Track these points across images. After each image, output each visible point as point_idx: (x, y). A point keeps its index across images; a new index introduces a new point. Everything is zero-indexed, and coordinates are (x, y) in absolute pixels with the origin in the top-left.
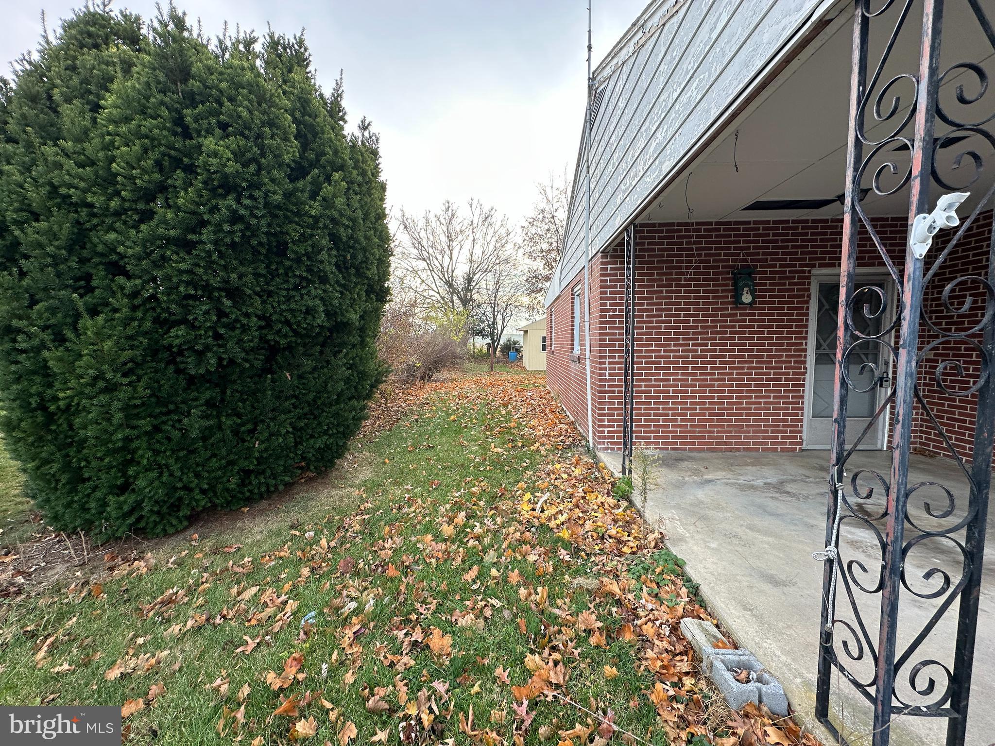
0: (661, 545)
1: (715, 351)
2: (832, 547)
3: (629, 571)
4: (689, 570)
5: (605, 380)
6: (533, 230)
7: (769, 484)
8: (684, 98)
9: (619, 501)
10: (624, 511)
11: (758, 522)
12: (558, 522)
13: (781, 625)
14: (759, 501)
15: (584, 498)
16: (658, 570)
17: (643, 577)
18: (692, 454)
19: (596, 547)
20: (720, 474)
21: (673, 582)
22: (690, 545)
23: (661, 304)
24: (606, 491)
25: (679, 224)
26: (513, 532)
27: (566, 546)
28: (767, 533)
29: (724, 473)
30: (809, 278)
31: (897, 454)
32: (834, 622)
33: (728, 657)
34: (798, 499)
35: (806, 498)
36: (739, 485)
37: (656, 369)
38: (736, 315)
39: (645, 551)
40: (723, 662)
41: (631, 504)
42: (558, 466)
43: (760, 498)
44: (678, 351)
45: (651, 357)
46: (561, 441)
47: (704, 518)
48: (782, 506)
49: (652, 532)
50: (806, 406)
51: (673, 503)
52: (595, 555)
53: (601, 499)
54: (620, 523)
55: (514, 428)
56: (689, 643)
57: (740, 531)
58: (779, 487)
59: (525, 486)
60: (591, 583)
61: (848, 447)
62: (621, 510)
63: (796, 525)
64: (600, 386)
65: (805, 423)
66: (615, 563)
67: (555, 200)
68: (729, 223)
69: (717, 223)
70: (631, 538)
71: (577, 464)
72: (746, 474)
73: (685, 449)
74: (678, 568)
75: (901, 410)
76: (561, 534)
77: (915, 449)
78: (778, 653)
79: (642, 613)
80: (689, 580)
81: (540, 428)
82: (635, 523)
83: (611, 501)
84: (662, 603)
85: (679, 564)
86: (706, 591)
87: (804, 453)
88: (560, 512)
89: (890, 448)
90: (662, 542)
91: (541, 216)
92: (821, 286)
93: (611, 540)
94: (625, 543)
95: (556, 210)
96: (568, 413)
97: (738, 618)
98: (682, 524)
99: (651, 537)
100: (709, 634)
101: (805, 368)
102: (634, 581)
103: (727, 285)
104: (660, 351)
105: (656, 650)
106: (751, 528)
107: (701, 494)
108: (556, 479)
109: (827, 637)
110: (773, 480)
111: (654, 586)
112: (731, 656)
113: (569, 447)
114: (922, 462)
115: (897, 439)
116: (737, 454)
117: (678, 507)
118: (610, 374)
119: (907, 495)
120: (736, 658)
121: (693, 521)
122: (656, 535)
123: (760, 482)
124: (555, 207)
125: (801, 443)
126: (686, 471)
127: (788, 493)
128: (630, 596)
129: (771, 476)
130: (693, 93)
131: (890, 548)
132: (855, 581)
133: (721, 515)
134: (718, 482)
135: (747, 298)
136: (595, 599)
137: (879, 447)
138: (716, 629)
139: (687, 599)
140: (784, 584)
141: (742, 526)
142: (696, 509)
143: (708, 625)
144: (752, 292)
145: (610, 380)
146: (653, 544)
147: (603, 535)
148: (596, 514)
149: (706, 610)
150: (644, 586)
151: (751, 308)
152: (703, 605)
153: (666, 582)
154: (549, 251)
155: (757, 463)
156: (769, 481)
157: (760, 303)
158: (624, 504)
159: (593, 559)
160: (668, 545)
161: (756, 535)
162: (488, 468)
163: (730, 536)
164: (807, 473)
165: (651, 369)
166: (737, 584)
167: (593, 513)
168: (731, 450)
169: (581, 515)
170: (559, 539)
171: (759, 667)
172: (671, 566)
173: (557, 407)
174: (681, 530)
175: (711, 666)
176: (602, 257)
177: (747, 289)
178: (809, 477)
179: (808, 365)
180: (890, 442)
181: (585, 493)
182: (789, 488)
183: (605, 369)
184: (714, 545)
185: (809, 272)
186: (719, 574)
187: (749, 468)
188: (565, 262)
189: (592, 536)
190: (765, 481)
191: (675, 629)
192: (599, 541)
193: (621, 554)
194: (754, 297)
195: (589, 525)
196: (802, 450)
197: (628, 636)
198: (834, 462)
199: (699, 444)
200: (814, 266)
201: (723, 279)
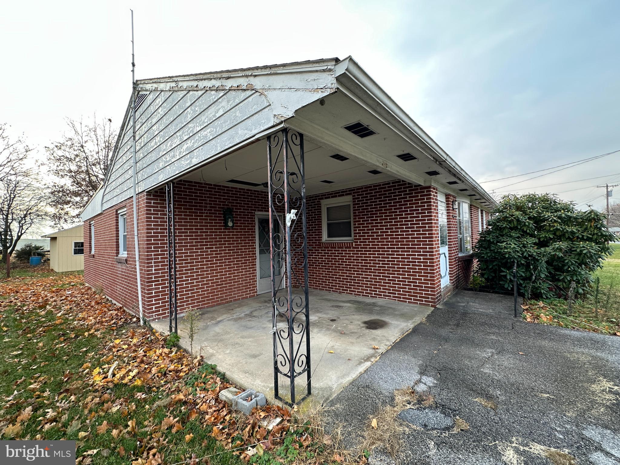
0: (202, 363)
1: (217, 251)
2: (275, 328)
3: (186, 384)
4: (220, 369)
5: (152, 274)
6: (60, 153)
7: (246, 314)
8: (203, 133)
9: (171, 349)
10: (176, 353)
11: (245, 333)
12: (130, 377)
13: (260, 372)
14: (244, 324)
15: (145, 356)
16: (203, 376)
17: (196, 383)
18: (209, 309)
19: (162, 382)
20: (224, 316)
21: (212, 378)
22: (217, 356)
23: (187, 226)
24: (161, 346)
25: (195, 182)
26: (91, 400)
27: (140, 389)
28: (249, 337)
29: (226, 315)
30: (254, 216)
31: (289, 288)
32: (277, 356)
33: (242, 396)
34: (259, 318)
35: (261, 316)
36: (234, 319)
37: (185, 263)
38: (226, 232)
39: (194, 370)
40: (241, 398)
41: (179, 348)
42: (117, 341)
43: (243, 322)
44: (198, 252)
45: (182, 257)
46: (114, 324)
47: (221, 341)
48: (253, 324)
49: (196, 358)
50: (257, 274)
51: (203, 339)
52: (162, 386)
53: (158, 352)
54: (175, 361)
55: (61, 324)
56: (225, 402)
57: (237, 341)
58: (250, 315)
59: (90, 365)
60: (165, 401)
61: (276, 289)
62: (173, 353)
63: (259, 329)
64: (148, 278)
65: (257, 282)
66: (177, 384)
67: (84, 134)
68: (220, 186)
69: (214, 185)
70: (184, 367)
71: (133, 335)
72: (236, 313)
73: (204, 308)
74: (213, 370)
75: (288, 274)
76: (136, 383)
77: (293, 286)
78: (260, 383)
79: (198, 401)
80: (220, 373)
81: (91, 318)
82: (184, 358)
83: (166, 350)
84: (208, 391)
85: (213, 368)
86: (228, 374)
87: (258, 296)
88: (130, 371)
89: (286, 287)
90: (202, 361)
91: (69, 143)
92: (259, 219)
93: (171, 373)
94: (180, 371)
95: (86, 142)
96: (114, 302)
97: (244, 378)
98: (211, 348)
99: (195, 361)
100: (233, 392)
101: (256, 257)
102: (191, 388)
103: (221, 217)
104: (187, 253)
105: (209, 414)
106: (242, 337)
107: (218, 329)
108: (118, 351)
109: (276, 363)
110: (247, 312)
111: (203, 384)
112: (244, 394)
113: (122, 326)
114: (296, 291)
115: (288, 284)
116: (231, 303)
117: (207, 340)
118: (155, 270)
119: (292, 302)
120: (246, 394)
121: (216, 344)
122: (199, 358)
123: (243, 315)
124: (85, 139)
125: (256, 292)
126: (207, 320)
127: (254, 316)
128: (190, 397)
129: (246, 310)
130: (208, 133)
131: (290, 321)
132: (282, 337)
133: (229, 336)
134: (224, 320)
135: (230, 224)
136: (169, 409)
137: (283, 288)
138: (235, 389)
139: (220, 383)
140: (259, 356)
141: (238, 338)
142: (216, 338)
143: (232, 389)
144: (232, 221)
145: (155, 274)
146: (197, 364)
147: (165, 372)
148: (157, 362)
149: (229, 383)
150: (197, 388)
151: (233, 229)
152: (228, 382)
153: (209, 380)
154: (78, 172)
155: (240, 306)
156: (246, 313)
157: (236, 226)
158: (174, 350)
159: (162, 389)
160: (206, 361)
161: (246, 340)
162: (42, 364)
163: (234, 344)
164: (260, 305)
165: (182, 264)
166: (241, 364)
167: (155, 362)
168: (227, 302)
169: (146, 366)
170: (135, 387)
171: (254, 392)
172: (210, 370)
173: (102, 299)
174: (211, 351)
175: (237, 404)
176: (147, 195)
177: (230, 219)
178: (261, 307)
179: (257, 255)
180: (286, 284)
181: (145, 352)
182: (255, 314)
183: (152, 266)
184: (228, 352)
185: (254, 213)
186: (233, 364)
187: (237, 309)
188: (108, 190)
189: (158, 376)
190: (245, 314)
191: (217, 399)
192: (163, 377)
193: (179, 378)
194: (233, 223)
195: (154, 370)
196: (257, 295)
197: (193, 417)
198: (273, 296)
199: (212, 302)
200: (255, 210)
201: (219, 214)
